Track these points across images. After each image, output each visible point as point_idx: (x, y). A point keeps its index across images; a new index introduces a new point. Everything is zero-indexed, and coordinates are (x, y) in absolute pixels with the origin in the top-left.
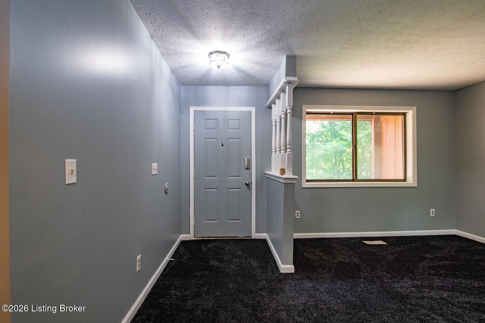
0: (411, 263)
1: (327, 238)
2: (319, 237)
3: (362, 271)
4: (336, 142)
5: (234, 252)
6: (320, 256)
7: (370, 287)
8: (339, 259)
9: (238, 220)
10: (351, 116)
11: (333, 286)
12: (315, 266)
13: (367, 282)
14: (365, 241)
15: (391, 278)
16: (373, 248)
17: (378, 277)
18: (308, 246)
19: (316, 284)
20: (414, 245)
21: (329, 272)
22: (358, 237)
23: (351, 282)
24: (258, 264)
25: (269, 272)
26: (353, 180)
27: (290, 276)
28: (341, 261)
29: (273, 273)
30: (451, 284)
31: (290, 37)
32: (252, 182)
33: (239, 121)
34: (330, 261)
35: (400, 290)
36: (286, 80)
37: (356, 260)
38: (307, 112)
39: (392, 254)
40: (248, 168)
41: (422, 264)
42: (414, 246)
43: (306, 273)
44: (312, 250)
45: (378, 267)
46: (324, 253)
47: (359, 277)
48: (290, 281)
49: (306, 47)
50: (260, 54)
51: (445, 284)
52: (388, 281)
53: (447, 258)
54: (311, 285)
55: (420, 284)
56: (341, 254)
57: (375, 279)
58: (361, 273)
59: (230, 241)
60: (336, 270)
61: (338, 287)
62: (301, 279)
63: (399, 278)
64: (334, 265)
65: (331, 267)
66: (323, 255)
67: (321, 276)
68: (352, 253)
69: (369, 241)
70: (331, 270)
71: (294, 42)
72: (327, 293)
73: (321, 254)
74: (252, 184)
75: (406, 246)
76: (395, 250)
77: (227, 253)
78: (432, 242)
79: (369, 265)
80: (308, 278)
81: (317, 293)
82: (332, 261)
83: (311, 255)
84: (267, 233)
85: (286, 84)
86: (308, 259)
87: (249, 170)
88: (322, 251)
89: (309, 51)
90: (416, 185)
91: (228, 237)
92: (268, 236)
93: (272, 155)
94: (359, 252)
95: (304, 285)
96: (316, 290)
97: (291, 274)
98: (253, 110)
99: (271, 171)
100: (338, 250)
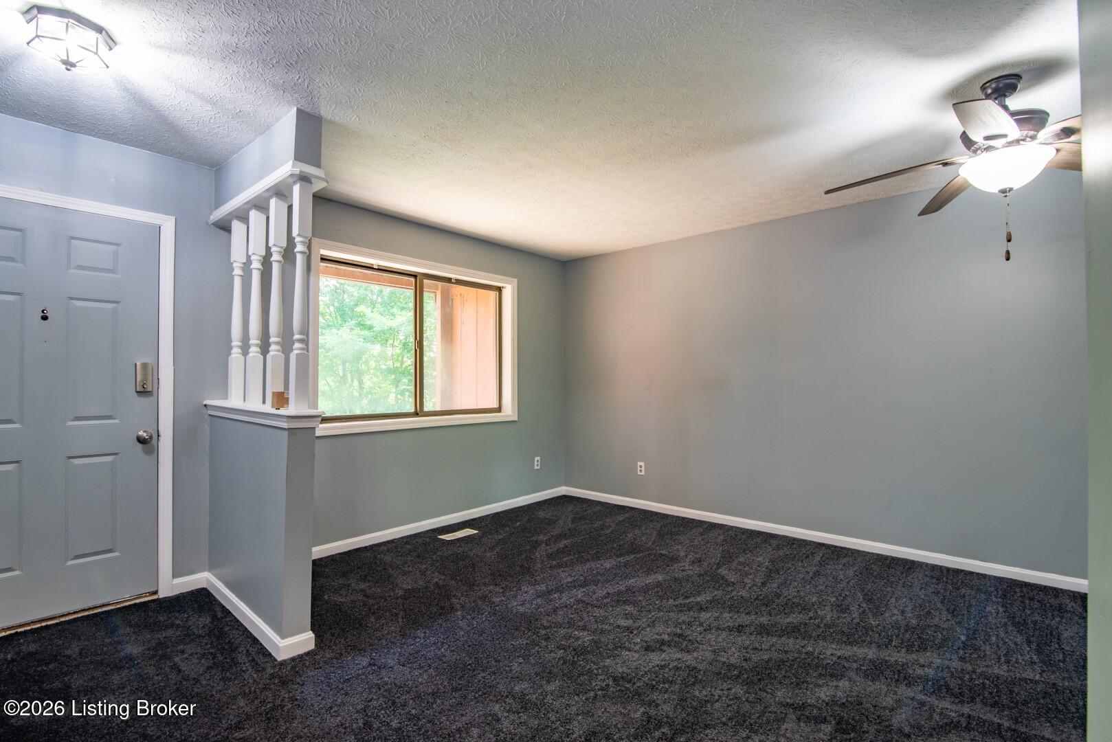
0: (524, 556)
1: (366, 547)
2: (349, 549)
3: (454, 596)
4: (349, 330)
5: (106, 654)
6: (362, 590)
7: (477, 622)
8: (404, 586)
9: (110, 551)
10: (413, 279)
11: (411, 645)
12: (360, 617)
13: (469, 614)
14: (442, 535)
15: (502, 593)
16: (459, 546)
17: (484, 598)
18: (329, 576)
19: (374, 654)
20: (518, 524)
21: (392, 620)
22: (428, 531)
23: (441, 625)
24: (203, 661)
25: (244, 671)
26: (416, 414)
27: (306, 660)
28: (409, 589)
29: (259, 669)
30: (582, 575)
31: (321, 69)
32: (161, 433)
33: (115, 247)
34: (387, 595)
35: (521, 609)
36: (297, 171)
37: (437, 578)
38: (321, 255)
39: (492, 549)
40: (146, 391)
41: (538, 553)
42: (518, 527)
43: (343, 640)
44: (341, 581)
45: (477, 579)
46: (369, 581)
47: (453, 609)
48: (310, 674)
49: (351, 107)
50: (224, 77)
51: (574, 576)
52: (500, 601)
53: (566, 534)
54: (365, 661)
55: (545, 589)
56: (405, 573)
57: (480, 603)
58: (454, 600)
59: (79, 623)
60: (405, 611)
61: (422, 644)
62: (336, 658)
63: (515, 589)
64: (399, 601)
65: (393, 608)
66: (370, 587)
67: (379, 634)
68: (425, 566)
69: (448, 533)
70: (397, 615)
71: (327, 84)
72: (404, 666)
73: (363, 586)
74: (161, 439)
75: (507, 529)
76: (493, 540)
77: (78, 666)
78: (540, 513)
79: (462, 581)
80: (351, 649)
81: (384, 672)
82: (392, 594)
83: (341, 595)
84: (209, 570)
85: (295, 179)
86: (337, 605)
87: (151, 398)
88: (364, 579)
89: (356, 119)
90: (516, 419)
91: (69, 614)
92: (216, 576)
93: (233, 356)
94: (437, 561)
95: (349, 668)
96: (379, 668)
97: (308, 654)
98: (168, 225)
99: (226, 398)
100: (398, 567)
